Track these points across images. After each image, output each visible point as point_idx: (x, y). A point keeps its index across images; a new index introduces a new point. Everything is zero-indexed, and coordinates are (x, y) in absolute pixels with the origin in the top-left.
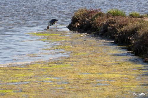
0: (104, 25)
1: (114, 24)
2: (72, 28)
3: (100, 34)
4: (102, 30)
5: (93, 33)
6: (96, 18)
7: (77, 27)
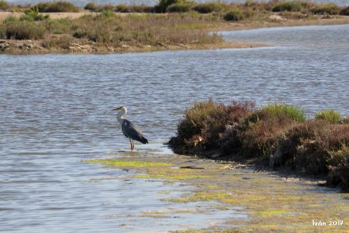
0: (280, 142)
1: (314, 139)
2: (184, 148)
3: (272, 162)
4: (278, 154)
5: (249, 161)
6: (251, 124)
7: (197, 145)
